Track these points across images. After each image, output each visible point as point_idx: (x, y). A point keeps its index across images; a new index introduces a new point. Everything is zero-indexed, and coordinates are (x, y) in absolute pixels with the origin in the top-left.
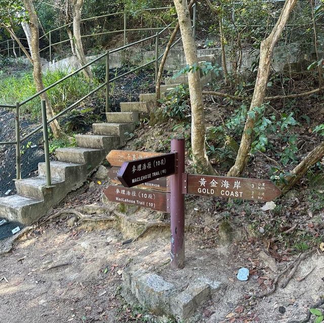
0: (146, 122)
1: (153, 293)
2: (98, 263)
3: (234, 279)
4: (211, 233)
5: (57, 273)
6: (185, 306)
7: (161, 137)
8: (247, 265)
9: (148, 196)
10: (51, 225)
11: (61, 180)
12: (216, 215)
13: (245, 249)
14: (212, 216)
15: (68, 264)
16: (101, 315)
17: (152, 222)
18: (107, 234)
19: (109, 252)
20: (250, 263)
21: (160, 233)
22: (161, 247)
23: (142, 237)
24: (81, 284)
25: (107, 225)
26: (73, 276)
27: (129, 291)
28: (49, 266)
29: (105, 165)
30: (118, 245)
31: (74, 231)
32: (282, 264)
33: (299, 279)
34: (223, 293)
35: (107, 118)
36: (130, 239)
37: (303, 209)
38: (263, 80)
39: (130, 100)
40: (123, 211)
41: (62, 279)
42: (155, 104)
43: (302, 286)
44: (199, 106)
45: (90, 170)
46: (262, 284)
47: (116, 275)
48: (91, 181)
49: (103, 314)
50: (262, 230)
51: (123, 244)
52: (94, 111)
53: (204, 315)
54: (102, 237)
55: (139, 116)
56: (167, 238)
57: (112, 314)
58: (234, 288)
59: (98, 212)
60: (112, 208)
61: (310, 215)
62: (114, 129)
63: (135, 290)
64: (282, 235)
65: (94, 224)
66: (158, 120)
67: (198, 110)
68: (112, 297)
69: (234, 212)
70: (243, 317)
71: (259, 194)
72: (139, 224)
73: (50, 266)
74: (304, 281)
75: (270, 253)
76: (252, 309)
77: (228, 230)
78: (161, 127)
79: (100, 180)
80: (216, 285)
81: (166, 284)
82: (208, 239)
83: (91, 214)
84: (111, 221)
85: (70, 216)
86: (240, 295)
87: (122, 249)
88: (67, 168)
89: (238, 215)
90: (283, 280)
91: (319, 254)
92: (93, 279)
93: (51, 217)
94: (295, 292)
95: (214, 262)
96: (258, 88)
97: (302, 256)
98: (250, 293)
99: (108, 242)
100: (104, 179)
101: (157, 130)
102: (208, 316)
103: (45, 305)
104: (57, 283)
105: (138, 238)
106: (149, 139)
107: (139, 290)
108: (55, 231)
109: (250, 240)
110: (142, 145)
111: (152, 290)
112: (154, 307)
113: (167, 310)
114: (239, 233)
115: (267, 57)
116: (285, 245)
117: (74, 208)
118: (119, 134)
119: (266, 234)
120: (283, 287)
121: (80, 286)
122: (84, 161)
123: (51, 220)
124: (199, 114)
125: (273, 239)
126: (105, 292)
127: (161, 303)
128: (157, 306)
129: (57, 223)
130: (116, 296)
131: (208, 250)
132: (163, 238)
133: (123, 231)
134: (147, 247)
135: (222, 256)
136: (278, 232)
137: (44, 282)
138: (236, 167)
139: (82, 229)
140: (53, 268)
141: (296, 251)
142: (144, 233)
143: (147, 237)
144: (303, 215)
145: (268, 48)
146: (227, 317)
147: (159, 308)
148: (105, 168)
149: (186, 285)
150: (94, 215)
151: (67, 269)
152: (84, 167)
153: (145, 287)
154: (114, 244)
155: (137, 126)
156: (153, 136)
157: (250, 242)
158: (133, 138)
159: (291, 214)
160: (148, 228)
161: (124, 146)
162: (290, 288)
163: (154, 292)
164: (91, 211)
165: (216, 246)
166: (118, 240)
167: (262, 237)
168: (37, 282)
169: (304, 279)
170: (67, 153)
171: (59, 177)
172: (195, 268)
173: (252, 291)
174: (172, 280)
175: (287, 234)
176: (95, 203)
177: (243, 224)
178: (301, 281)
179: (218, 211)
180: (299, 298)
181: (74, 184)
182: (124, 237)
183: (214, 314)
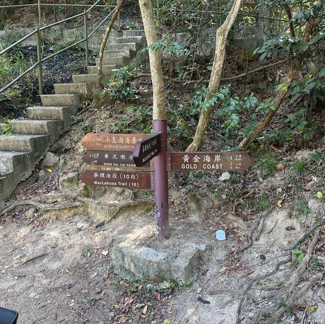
0: (89, 105)
1: (151, 264)
2: (77, 249)
3: (215, 240)
4: (181, 206)
5: (35, 266)
6: (185, 269)
7: (110, 120)
8: (221, 228)
9: (130, 176)
10: (7, 219)
11: (8, 170)
12: (182, 190)
13: (214, 215)
14: (178, 191)
15: (44, 255)
16: (102, 295)
17: (123, 203)
18: (75, 220)
19: (84, 237)
20: (222, 226)
21: (132, 212)
22: (137, 224)
23: (115, 218)
24: (68, 271)
25: (72, 212)
26: (55, 265)
27: (122, 268)
28: (22, 260)
29: (52, 152)
30: (91, 229)
31: (35, 222)
32: (249, 222)
33: (267, 232)
34: (210, 253)
35: (42, 101)
36: (101, 222)
37: (252, 176)
38: (220, 64)
39: (59, 81)
40: (88, 196)
41: (44, 270)
42: (97, 85)
43: (271, 236)
44: (162, 88)
45: (37, 157)
46: (239, 241)
47: (101, 256)
48: (40, 169)
49: (103, 293)
50: (224, 197)
51: (97, 227)
52: (22, 94)
53: (200, 274)
54: (71, 224)
55: (80, 99)
56: (140, 215)
57: (111, 291)
58: (217, 248)
59: (59, 200)
60: (74, 194)
61: (261, 180)
62: (55, 113)
63: (129, 265)
64: (243, 199)
65: (57, 212)
66: (104, 103)
67: (160, 92)
68: (105, 276)
69: (196, 184)
70: (234, 269)
71: (237, 164)
72: (110, 206)
73: (24, 260)
74: (271, 233)
75: (237, 214)
76: (239, 261)
77: (197, 201)
78: (109, 109)
79: (49, 167)
80: (203, 247)
81: (160, 254)
82: (179, 211)
83: (52, 203)
84: (76, 207)
85: (27, 208)
86: (225, 253)
87: (98, 232)
88: (14, 156)
89: (200, 187)
90: (256, 235)
91: (278, 210)
92: (78, 264)
93: (5, 211)
94: (267, 242)
95: (192, 229)
96: (215, 71)
97: (264, 213)
98: (233, 249)
99: (80, 227)
100: (54, 167)
101: (105, 113)
102: (204, 274)
103: (37, 297)
104: (40, 274)
105: (111, 220)
106: (97, 121)
107: (135, 264)
108: (14, 225)
109: (216, 207)
110: (92, 129)
111: (150, 261)
112: (152, 276)
113: (167, 276)
114: (205, 202)
115: (223, 43)
116: (247, 206)
117: (30, 199)
118: (62, 118)
119: (229, 200)
120: (257, 240)
121: (67, 273)
122: (30, 148)
123: (6, 214)
124: (162, 96)
125: (236, 203)
126: (96, 274)
127: (160, 271)
128: (156, 275)
129: (14, 217)
130: (108, 275)
131: (182, 220)
132: (136, 216)
133: (92, 215)
134: (123, 227)
135: (196, 223)
136: (239, 197)
137: (25, 276)
138: (194, 144)
139: (45, 220)
140: (28, 261)
141: (258, 211)
142: (117, 214)
143: (120, 217)
144: (254, 180)
145: (224, 35)
146: (220, 271)
147: (158, 276)
148: (53, 155)
149: (178, 251)
150: (55, 203)
151: (44, 260)
152: (31, 155)
153: (141, 261)
154: (86, 229)
155: (80, 109)
156: (101, 119)
157: (216, 208)
158: (79, 121)
159: (244, 181)
160: (121, 209)
161: (69, 131)
162: (262, 240)
163: (152, 262)
164: (51, 200)
165: (188, 216)
166: (90, 225)
167: (226, 203)
168: (16, 278)
169: (271, 231)
170: (7, 141)
171: (4, 168)
172: (179, 237)
173: (233, 247)
174: (163, 250)
175: (248, 197)
176: (53, 192)
177: (207, 194)
178: (269, 233)
179: (182, 185)
180: (272, 246)
181: (22, 175)
182: (95, 221)
183: (208, 272)
